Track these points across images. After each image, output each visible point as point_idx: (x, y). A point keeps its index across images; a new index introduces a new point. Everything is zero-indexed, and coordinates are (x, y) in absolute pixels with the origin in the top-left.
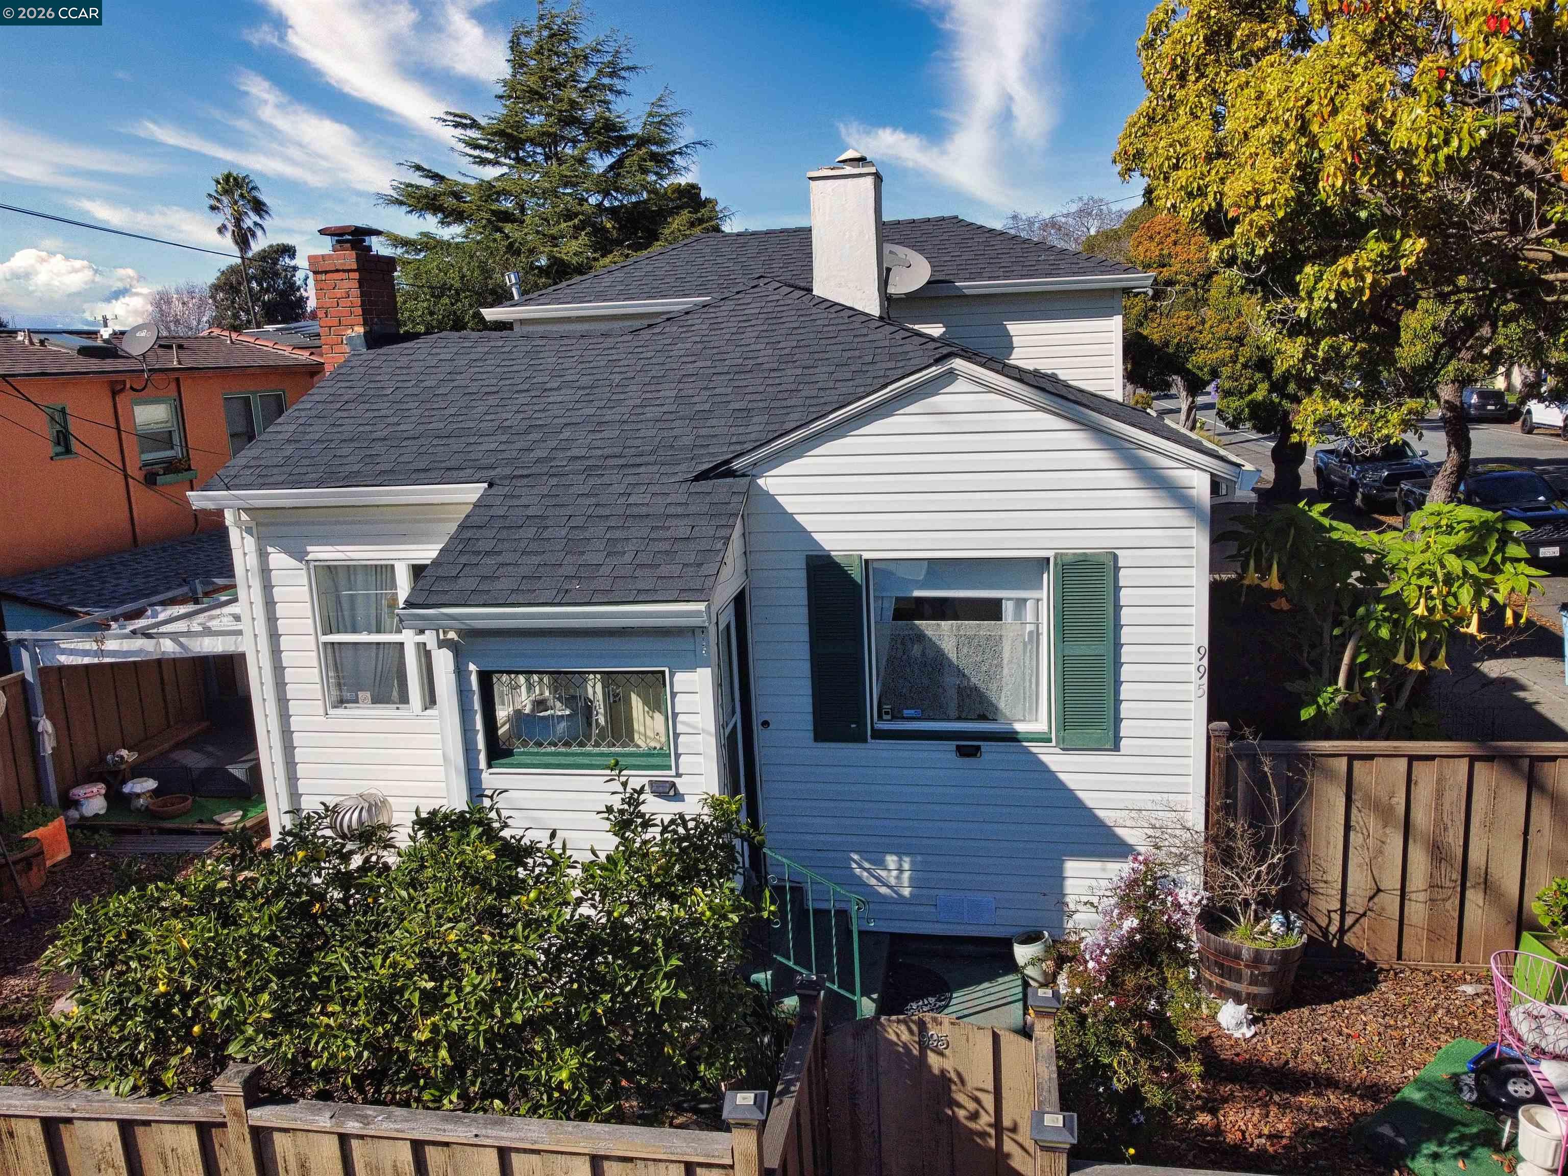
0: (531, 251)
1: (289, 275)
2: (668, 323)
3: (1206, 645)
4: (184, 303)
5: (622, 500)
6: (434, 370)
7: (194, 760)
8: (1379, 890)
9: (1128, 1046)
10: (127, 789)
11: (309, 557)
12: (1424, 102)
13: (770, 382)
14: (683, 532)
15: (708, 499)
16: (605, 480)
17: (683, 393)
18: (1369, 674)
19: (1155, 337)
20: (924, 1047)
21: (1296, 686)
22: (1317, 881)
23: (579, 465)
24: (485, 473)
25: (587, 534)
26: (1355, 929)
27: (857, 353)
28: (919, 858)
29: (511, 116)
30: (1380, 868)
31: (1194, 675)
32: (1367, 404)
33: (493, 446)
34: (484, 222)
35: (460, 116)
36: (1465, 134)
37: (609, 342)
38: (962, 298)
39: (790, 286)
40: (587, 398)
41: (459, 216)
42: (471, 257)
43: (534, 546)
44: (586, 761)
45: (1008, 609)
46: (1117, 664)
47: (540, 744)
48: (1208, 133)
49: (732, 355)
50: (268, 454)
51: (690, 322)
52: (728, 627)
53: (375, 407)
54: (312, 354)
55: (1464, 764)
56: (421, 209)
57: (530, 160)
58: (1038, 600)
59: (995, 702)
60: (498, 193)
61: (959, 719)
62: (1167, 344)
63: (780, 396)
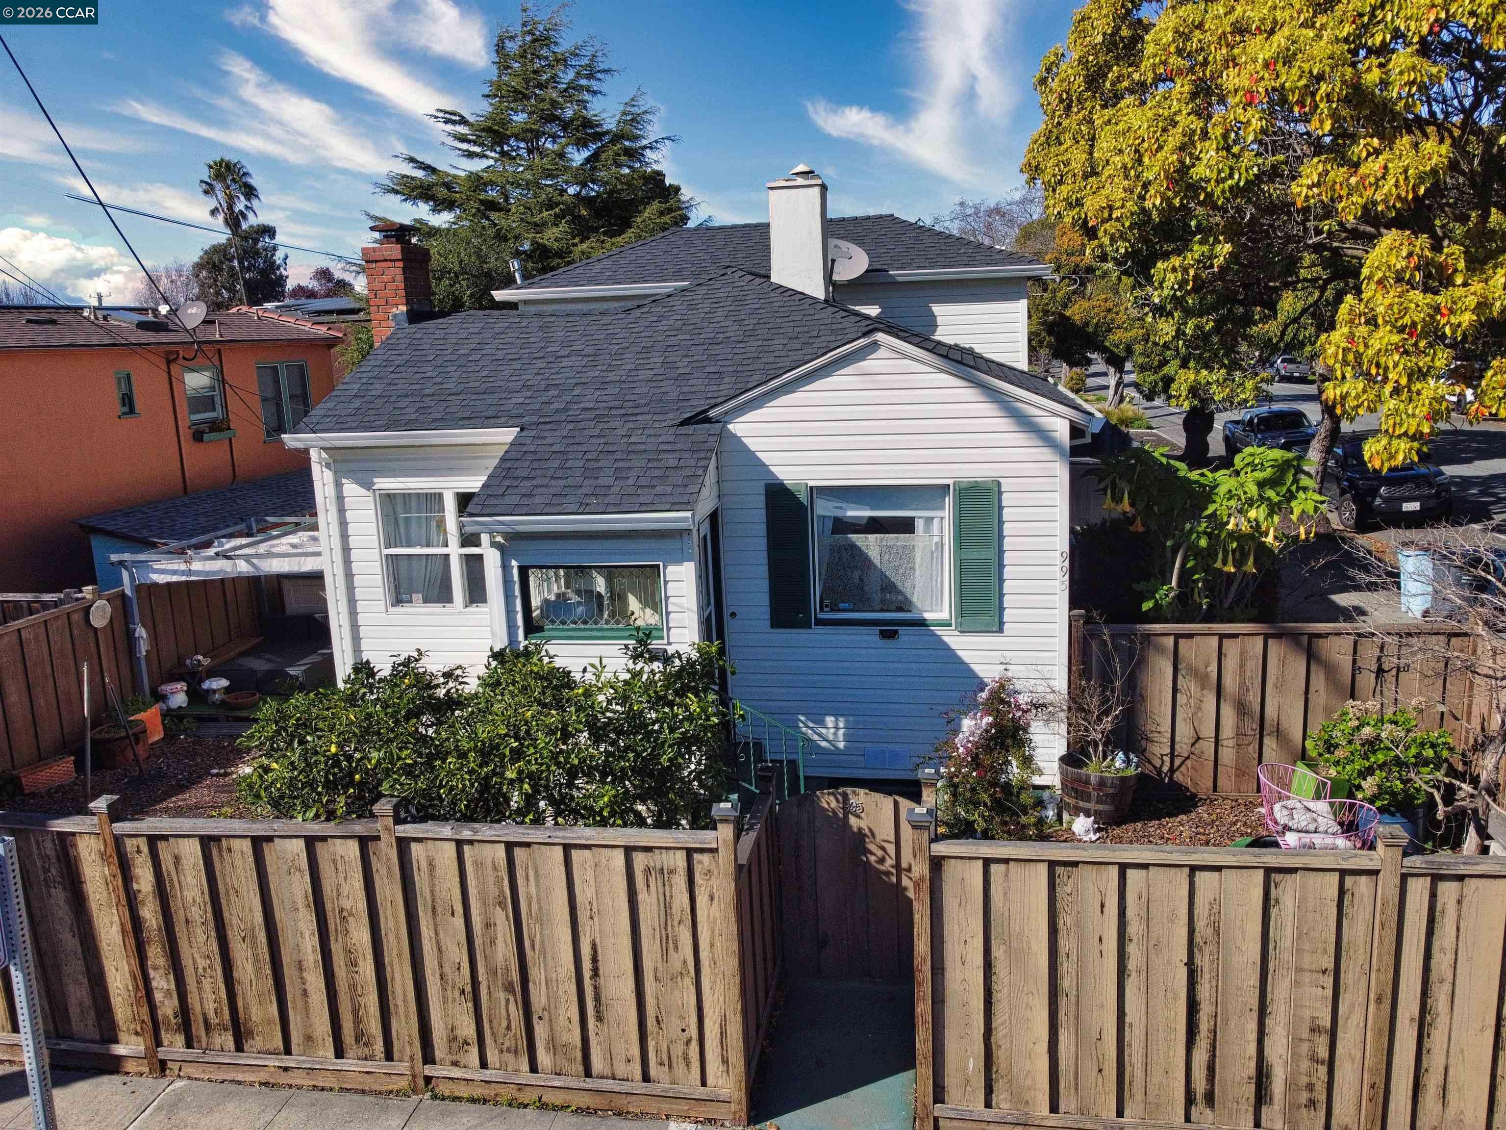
0: (517, 237)
1: (269, 254)
2: (654, 305)
3: (1068, 551)
4: (172, 282)
5: (625, 440)
6: (467, 342)
7: (260, 665)
8: (1199, 738)
9: (985, 805)
10: (206, 685)
11: (375, 487)
12: (1214, 146)
13: (735, 351)
14: (673, 463)
15: (690, 439)
16: (612, 425)
17: (668, 360)
18: (1196, 577)
19: (1077, 317)
20: (846, 813)
21: (1139, 587)
22: (1152, 732)
23: (590, 415)
24: (517, 420)
25: (600, 464)
26: (1183, 768)
27: (806, 329)
28: (851, 719)
29: (497, 114)
30: (1200, 721)
31: (1059, 575)
32: (1228, 374)
33: (520, 400)
34: (474, 210)
35: (450, 114)
36: (1243, 170)
37: (606, 319)
38: (895, 284)
39: (751, 274)
40: (591, 364)
41: (449, 205)
42: (468, 243)
43: (559, 474)
44: (599, 634)
45: (919, 525)
46: (1001, 566)
47: (563, 623)
48: (1085, 156)
49: (708, 330)
50: (340, 406)
51: (671, 304)
52: (705, 537)
53: (421, 370)
54: (329, 329)
55: (1259, 641)
56: (415, 198)
57: (514, 154)
58: (942, 518)
59: (909, 596)
60: (485, 184)
61: (882, 610)
62: (1087, 324)
63: (745, 362)
